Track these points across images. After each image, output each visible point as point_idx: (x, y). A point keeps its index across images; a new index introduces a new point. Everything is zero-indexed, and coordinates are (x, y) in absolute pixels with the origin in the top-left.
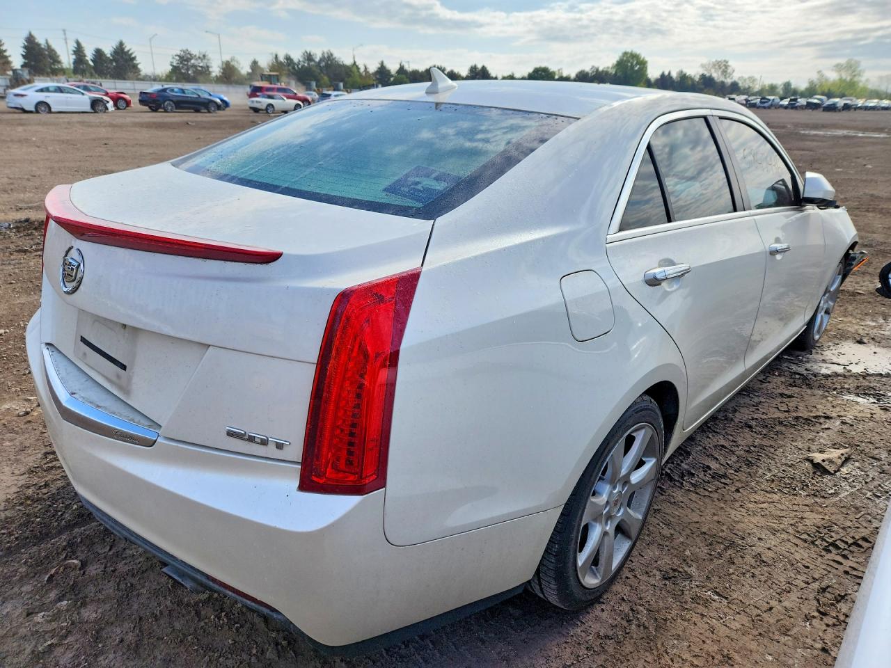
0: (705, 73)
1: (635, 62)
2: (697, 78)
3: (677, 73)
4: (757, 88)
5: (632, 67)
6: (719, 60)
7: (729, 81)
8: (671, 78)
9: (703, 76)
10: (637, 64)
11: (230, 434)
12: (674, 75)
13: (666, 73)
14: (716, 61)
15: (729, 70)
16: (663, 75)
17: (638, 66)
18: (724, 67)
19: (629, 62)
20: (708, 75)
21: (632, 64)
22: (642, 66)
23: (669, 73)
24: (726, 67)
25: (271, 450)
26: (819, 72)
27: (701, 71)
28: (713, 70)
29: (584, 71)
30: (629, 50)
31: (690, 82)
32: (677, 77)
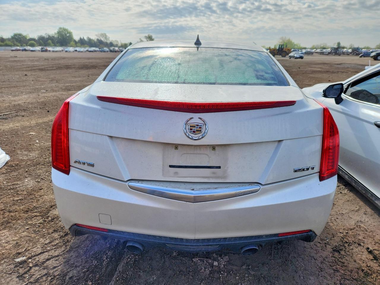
0: (98, 38)
1: (66, 33)
2: (96, 40)
3: (87, 38)
4: (120, 45)
5: (66, 35)
6: (102, 33)
7: (108, 42)
8: (85, 40)
9: (98, 40)
10: (67, 33)
11: (296, 171)
12: (86, 38)
13: (82, 38)
14: (101, 33)
15: (108, 38)
16: (81, 39)
17: (68, 34)
18: (104, 35)
19: (63, 32)
20: (100, 39)
21: (65, 33)
22: (70, 34)
23: (83, 38)
24: (106, 36)
25: (310, 171)
26: (140, 39)
27: (97, 38)
28: (101, 37)
29: (42, 36)
30: (62, 27)
31: (93, 42)
32: (87, 40)
